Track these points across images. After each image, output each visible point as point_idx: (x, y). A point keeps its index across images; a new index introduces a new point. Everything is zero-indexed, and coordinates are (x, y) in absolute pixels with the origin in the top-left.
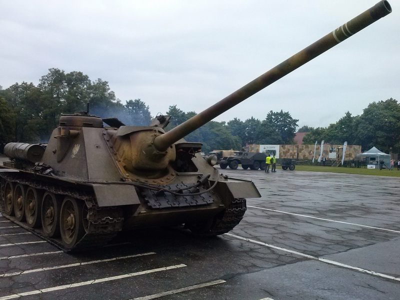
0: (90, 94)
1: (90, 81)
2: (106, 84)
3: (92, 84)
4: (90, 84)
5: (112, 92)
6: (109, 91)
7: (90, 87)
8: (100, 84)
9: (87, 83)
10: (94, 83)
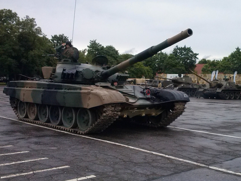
0: (19, 29)
1: (19, 18)
2: (33, 21)
3: (21, 20)
4: (19, 21)
5: (39, 27)
6: (36, 27)
7: (19, 23)
8: (28, 20)
9: (16, 19)
10: (22, 19)
